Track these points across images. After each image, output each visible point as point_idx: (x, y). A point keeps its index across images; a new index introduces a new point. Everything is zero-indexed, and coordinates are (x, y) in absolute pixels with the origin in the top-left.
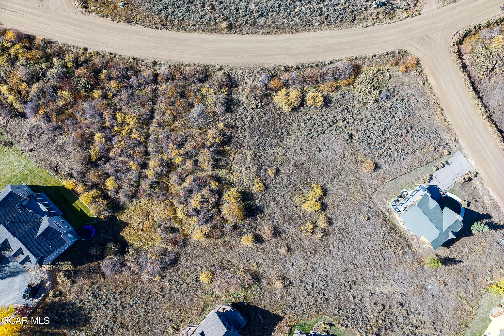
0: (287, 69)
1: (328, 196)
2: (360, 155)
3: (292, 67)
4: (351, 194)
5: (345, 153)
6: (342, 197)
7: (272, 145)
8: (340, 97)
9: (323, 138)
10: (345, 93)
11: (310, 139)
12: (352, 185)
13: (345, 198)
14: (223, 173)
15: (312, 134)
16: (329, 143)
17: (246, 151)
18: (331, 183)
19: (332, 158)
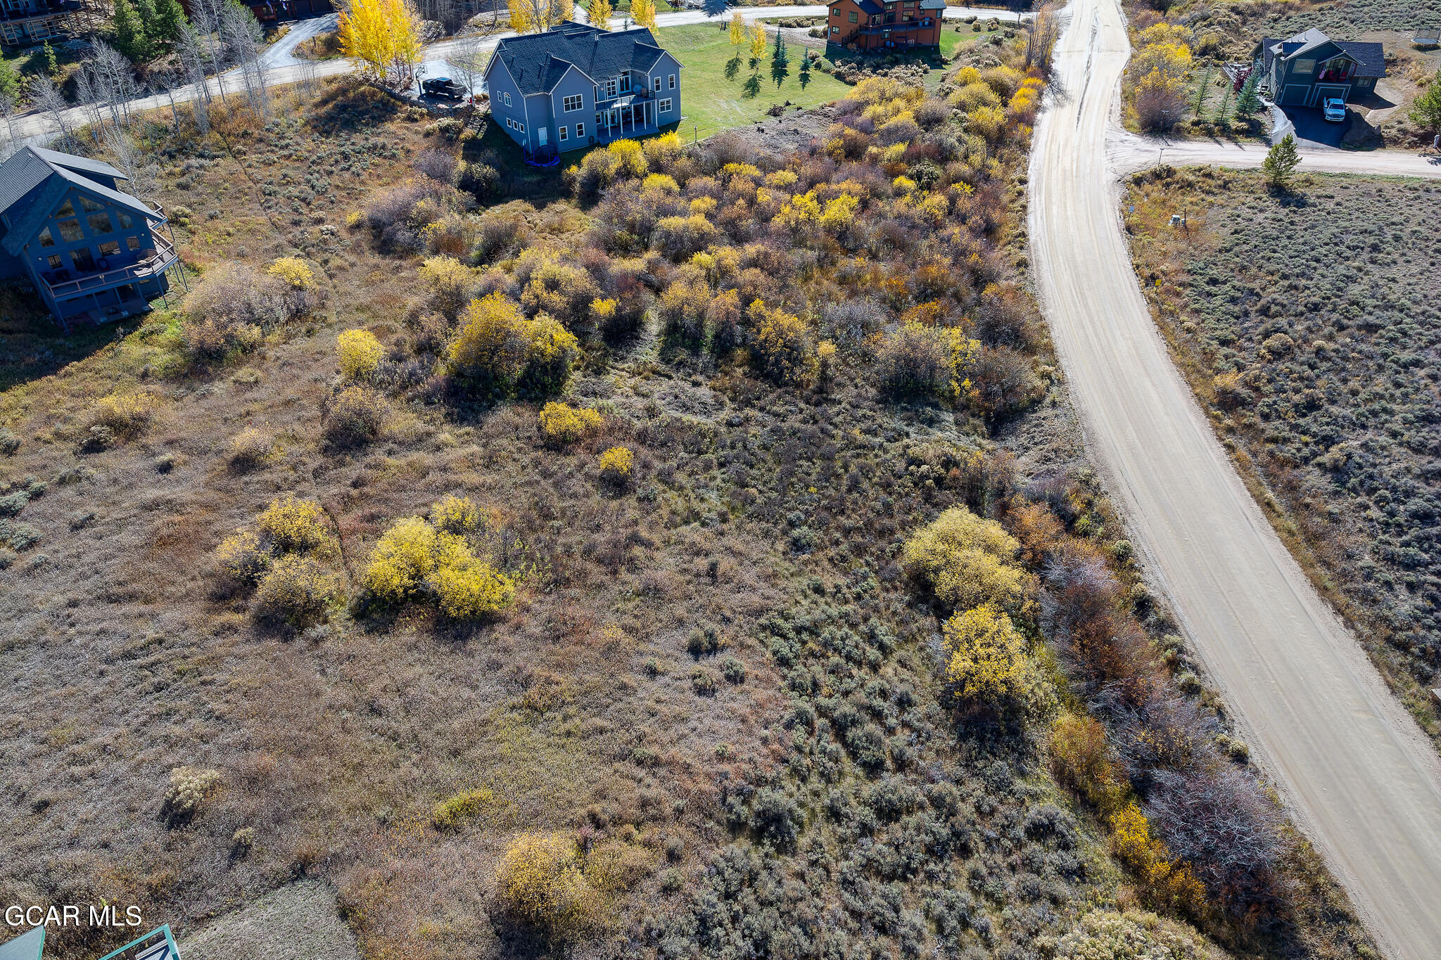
0: (1122, 561)
1: (427, 641)
2: (635, 856)
3: (1137, 580)
4: (391, 753)
5: (662, 772)
6: (391, 703)
7: (745, 485)
8: (1034, 811)
9: (769, 680)
10: (1065, 846)
11: (763, 621)
12: (447, 771)
13: (378, 722)
14: (648, 352)
15: (792, 635)
16: (734, 700)
17: (724, 415)
18: (495, 666)
19: (641, 694)
